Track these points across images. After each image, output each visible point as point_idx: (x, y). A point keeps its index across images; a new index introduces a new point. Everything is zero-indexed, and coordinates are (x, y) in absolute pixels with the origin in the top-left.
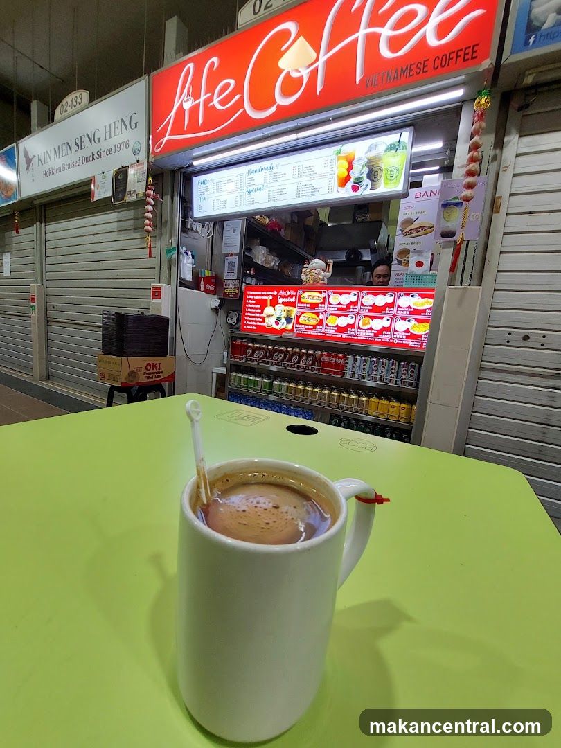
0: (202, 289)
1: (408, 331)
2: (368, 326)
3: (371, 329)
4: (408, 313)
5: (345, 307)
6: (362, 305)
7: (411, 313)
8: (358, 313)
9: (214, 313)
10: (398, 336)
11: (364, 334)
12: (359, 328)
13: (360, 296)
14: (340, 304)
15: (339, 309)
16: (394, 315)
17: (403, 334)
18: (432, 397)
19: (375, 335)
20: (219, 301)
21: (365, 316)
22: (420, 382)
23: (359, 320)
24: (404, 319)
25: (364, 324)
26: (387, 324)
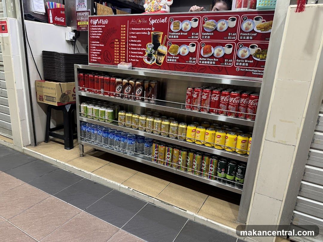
0: (51, 21)
1: (250, 57)
2: (210, 55)
3: (212, 56)
4: (251, 38)
5: (186, 34)
6: (204, 31)
7: (254, 38)
8: (199, 41)
9: (71, 46)
10: (240, 64)
11: (206, 62)
12: (201, 56)
13: (201, 22)
14: (181, 31)
15: (180, 37)
16: (237, 41)
17: (246, 61)
18: (267, 134)
19: (217, 63)
20: (74, 33)
21: (207, 44)
22: (257, 115)
23: (201, 48)
24: (247, 45)
25: (205, 52)
26: (229, 51)
